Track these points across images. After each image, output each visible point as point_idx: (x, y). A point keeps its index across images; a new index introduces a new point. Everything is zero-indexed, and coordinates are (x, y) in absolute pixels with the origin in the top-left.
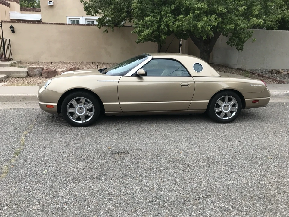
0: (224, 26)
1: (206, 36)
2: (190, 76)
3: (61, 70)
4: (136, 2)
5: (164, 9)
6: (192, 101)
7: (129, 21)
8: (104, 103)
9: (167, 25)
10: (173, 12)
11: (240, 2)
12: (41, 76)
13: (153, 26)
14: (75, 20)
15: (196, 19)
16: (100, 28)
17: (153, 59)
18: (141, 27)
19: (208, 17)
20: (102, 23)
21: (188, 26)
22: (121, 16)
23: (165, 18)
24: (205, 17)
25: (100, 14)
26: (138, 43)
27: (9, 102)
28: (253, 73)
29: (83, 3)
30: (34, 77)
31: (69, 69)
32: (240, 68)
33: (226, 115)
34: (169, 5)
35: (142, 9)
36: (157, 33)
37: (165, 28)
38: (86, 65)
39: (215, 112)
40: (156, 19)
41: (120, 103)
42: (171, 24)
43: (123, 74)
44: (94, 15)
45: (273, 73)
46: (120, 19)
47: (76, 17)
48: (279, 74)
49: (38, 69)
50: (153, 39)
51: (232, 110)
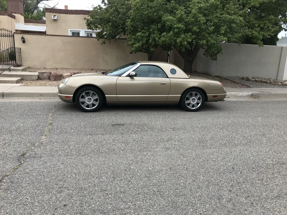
0: (199, 41)
1: (184, 49)
2: (168, 77)
3: (66, 74)
4: (130, 21)
5: (152, 27)
6: (169, 95)
7: (124, 35)
8: (106, 96)
9: (154, 40)
10: (159, 30)
11: (210, 24)
12: (49, 79)
13: (143, 40)
14: (75, 33)
15: (176, 36)
16: (98, 40)
17: (141, 65)
18: (133, 41)
19: (185, 34)
20: (100, 36)
21: (169, 41)
22: (117, 31)
23: (152, 34)
24: (183, 34)
25: (99, 29)
26: (131, 53)
27: (30, 98)
28: (227, 79)
29: (86, 20)
30: (44, 80)
31: (73, 74)
32: (218, 75)
33: (193, 106)
34: (156, 24)
35: (134, 27)
36: (147, 46)
37: (153, 42)
38: (86, 71)
39: (186, 103)
40: (146, 35)
41: (118, 96)
42: (157, 39)
43: (120, 75)
44: (95, 29)
45: (244, 80)
46: (116, 34)
47: (76, 30)
48: (248, 80)
49: (47, 74)
50: (143, 50)
51: (198, 102)
